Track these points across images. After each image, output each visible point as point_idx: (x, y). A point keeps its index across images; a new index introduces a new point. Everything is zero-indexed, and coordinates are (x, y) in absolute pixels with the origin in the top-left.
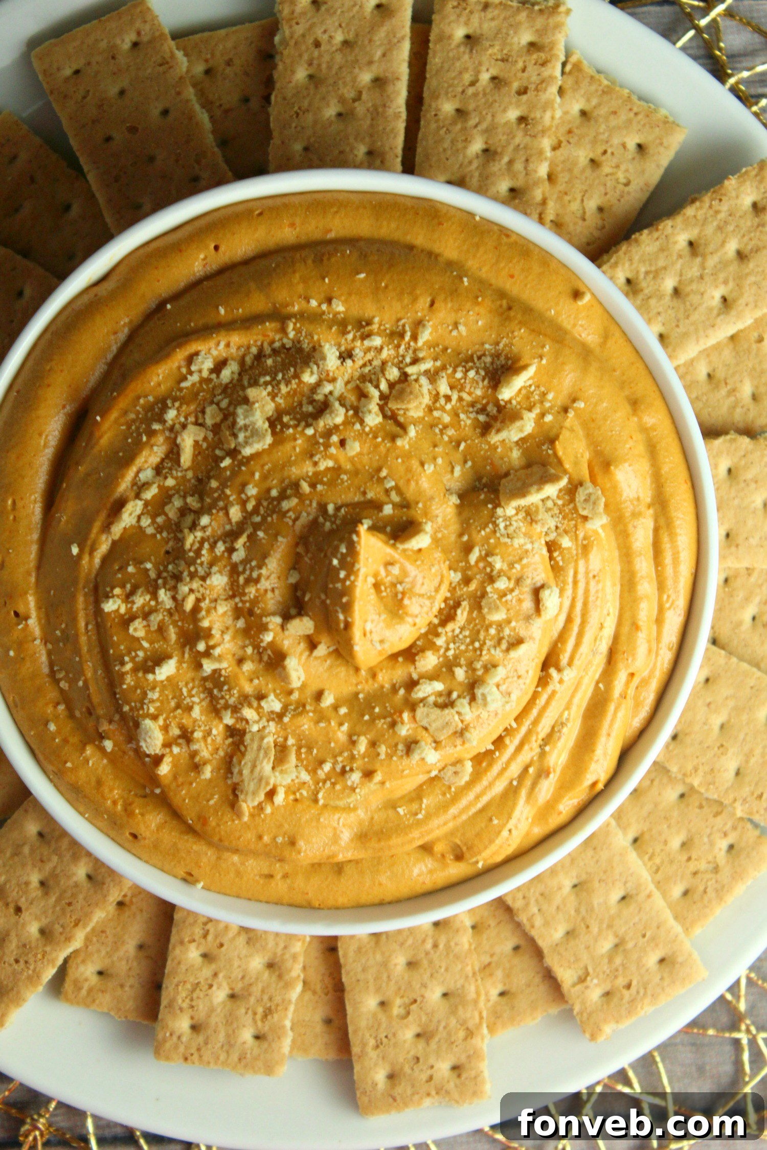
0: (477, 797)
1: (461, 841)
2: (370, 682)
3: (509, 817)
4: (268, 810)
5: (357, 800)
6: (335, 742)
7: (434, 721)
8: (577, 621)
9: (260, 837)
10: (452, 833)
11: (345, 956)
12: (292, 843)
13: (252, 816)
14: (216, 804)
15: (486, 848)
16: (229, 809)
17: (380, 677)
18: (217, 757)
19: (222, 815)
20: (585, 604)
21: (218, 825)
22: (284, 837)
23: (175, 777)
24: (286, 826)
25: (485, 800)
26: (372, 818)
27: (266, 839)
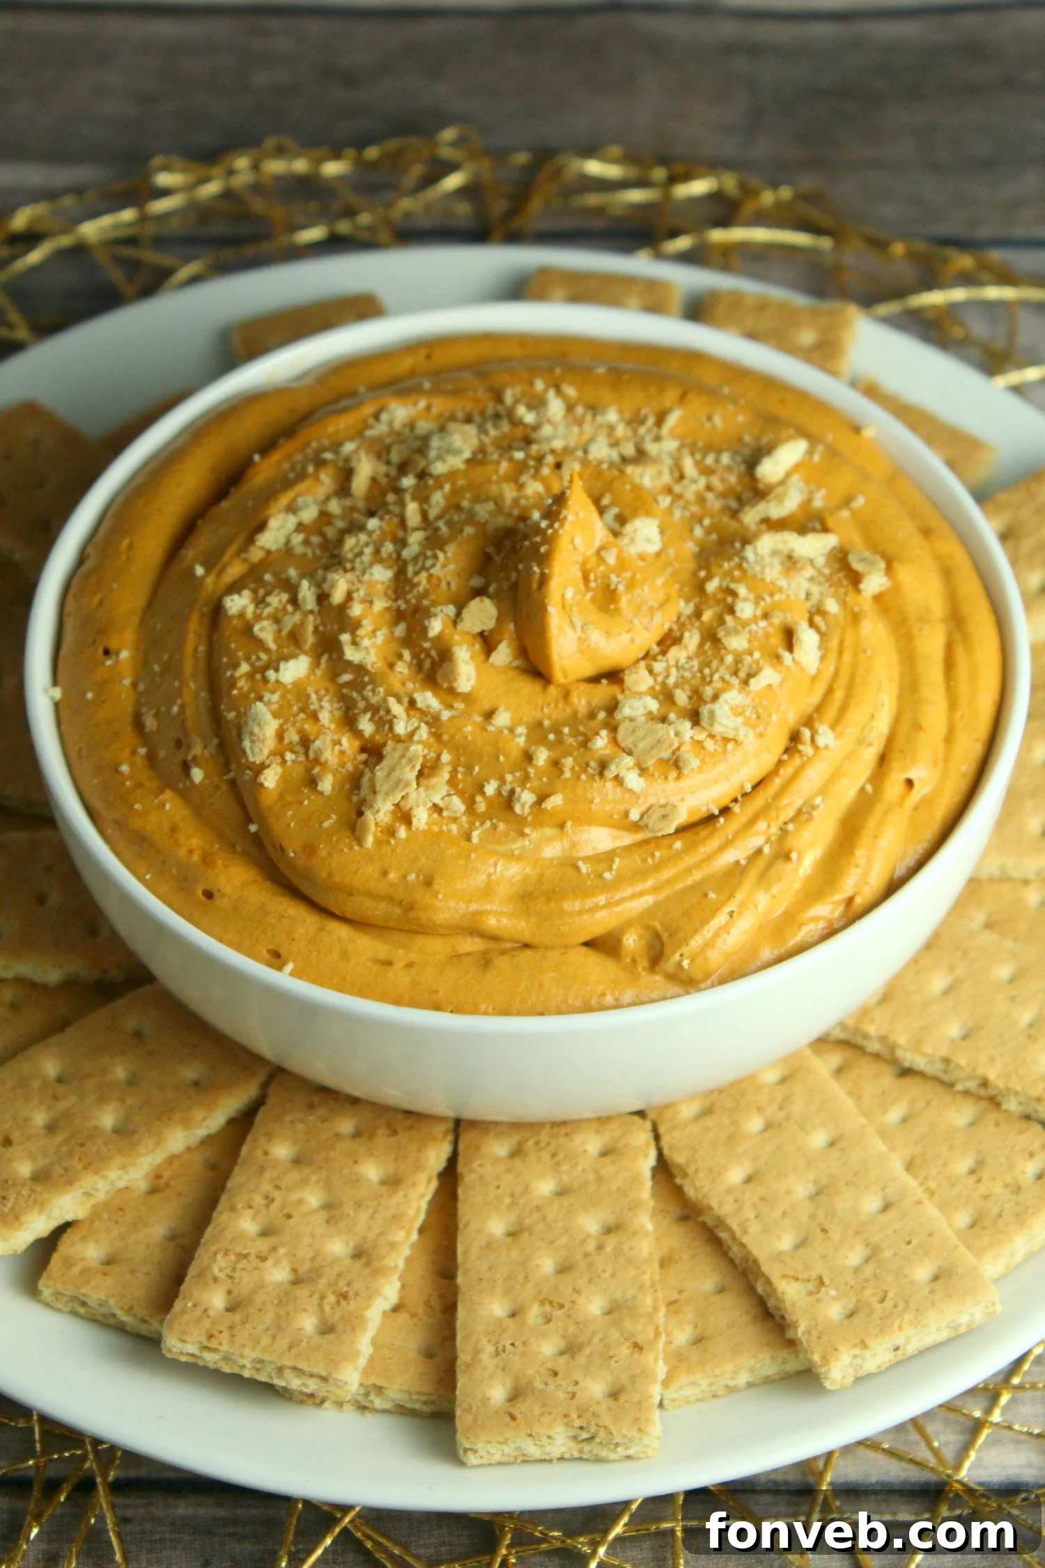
0: (689, 870)
1: (662, 924)
2: (561, 705)
3: (731, 895)
4: (402, 832)
5: (523, 847)
6: (505, 756)
7: (642, 739)
8: (839, 695)
9: (385, 873)
10: (650, 912)
11: (466, 1253)
12: (428, 883)
13: (378, 843)
14: (332, 826)
15: (696, 932)
16: (349, 834)
17: (574, 699)
18: (344, 771)
19: (338, 841)
20: (852, 678)
21: (330, 855)
22: (418, 876)
23: (281, 796)
24: (423, 860)
25: (698, 876)
26: (542, 875)
27: (392, 876)
